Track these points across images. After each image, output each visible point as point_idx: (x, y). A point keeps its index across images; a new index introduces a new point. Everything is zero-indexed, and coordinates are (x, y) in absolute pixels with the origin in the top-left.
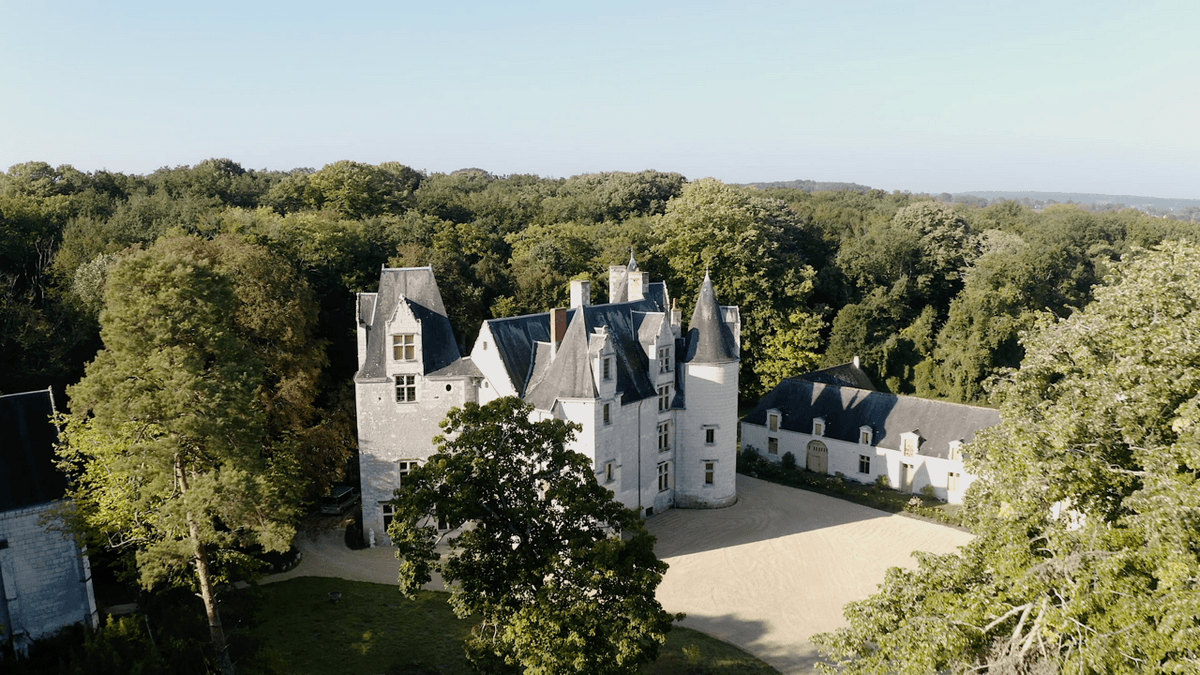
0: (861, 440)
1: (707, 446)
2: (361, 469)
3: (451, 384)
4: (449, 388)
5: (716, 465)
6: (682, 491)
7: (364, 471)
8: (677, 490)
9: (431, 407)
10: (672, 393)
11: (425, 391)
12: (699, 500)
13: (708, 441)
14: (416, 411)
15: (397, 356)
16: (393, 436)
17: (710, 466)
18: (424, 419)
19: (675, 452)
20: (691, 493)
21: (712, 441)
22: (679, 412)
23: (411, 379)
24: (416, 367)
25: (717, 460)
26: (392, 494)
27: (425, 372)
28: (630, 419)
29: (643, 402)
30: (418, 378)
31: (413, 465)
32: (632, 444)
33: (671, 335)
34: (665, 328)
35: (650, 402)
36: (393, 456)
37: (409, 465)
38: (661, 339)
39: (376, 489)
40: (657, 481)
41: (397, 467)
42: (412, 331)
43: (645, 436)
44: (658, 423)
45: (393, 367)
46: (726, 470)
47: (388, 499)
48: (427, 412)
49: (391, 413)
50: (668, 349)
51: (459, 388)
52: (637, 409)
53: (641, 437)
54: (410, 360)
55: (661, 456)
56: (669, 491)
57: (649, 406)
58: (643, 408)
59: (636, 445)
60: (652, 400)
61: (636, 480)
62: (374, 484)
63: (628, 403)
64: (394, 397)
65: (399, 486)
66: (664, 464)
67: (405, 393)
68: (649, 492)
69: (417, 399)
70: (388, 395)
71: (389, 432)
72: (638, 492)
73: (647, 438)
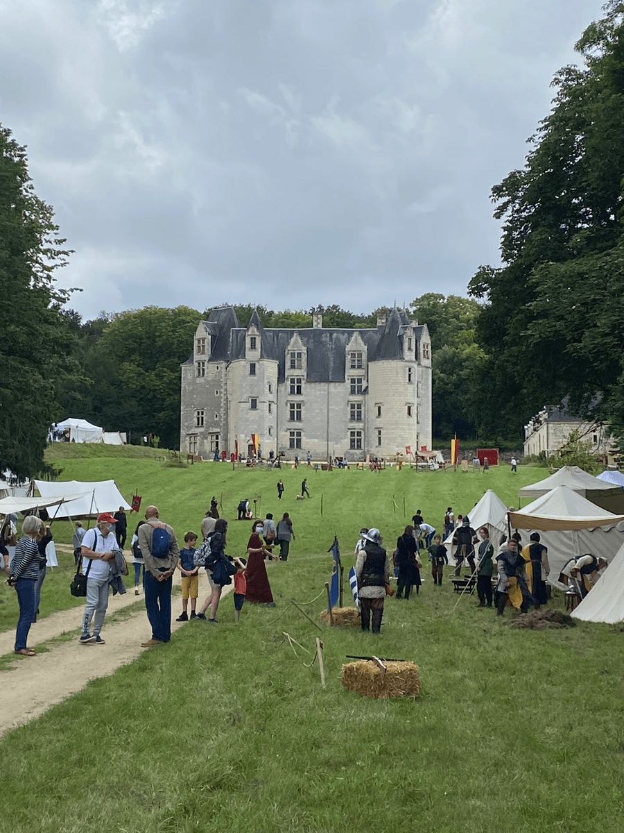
1: (378, 417)
3: (219, 366)
4: (218, 368)
5: (382, 431)
7: (183, 416)
8: (366, 450)
9: (210, 379)
10: (365, 384)
11: (208, 370)
14: (204, 381)
15: (199, 351)
16: (195, 396)
17: (379, 432)
18: (207, 386)
19: (365, 424)
21: (380, 415)
22: (367, 396)
23: (203, 364)
25: (383, 428)
26: (192, 430)
27: (209, 361)
28: (318, 393)
29: (332, 385)
30: (206, 363)
31: (202, 414)
32: (321, 409)
33: (363, 344)
34: (356, 339)
35: (339, 385)
36: (194, 407)
37: (200, 413)
38: (351, 346)
39: (187, 427)
40: (347, 441)
41: (196, 414)
42: (204, 337)
43: (334, 407)
44: (349, 401)
45: (197, 357)
46: (390, 436)
47: (190, 432)
48: (208, 382)
49: (194, 383)
50: (360, 355)
51: (222, 368)
52: (327, 388)
53: (330, 407)
54: (203, 353)
55: (352, 424)
56: (361, 451)
57: (339, 388)
58: (332, 388)
59: (325, 411)
60: (342, 384)
61: (325, 435)
62: (186, 424)
63: (316, 382)
64: (196, 373)
65: (196, 425)
66: (356, 431)
67: (201, 372)
68: (339, 446)
69: (205, 375)
70: (194, 373)
71: (194, 394)
72: (326, 443)
73: (337, 409)
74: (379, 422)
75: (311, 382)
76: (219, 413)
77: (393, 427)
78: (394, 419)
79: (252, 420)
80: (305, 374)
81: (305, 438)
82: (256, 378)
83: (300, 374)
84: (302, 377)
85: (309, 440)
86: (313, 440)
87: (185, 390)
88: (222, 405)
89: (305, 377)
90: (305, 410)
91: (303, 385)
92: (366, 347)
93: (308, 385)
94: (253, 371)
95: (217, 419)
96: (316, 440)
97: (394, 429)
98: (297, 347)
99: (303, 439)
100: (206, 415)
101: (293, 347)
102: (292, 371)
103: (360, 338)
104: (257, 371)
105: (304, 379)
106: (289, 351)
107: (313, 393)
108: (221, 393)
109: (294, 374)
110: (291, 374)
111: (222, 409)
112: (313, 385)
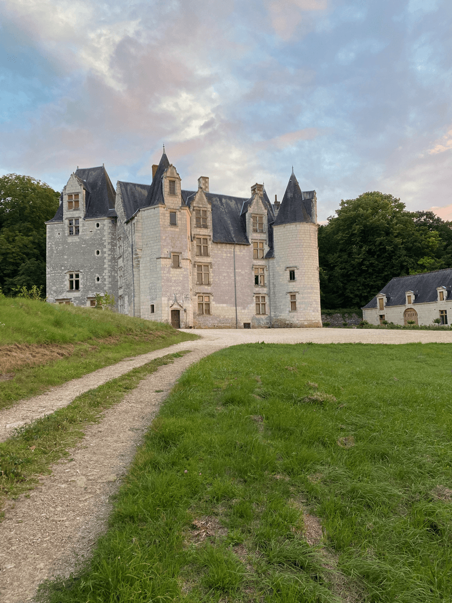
0: (439, 298)
1: (289, 282)
2: (47, 278)
3: (99, 223)
4: (98, 225)
5: (297, 295)
6: (275, 316)
7: (48, 279)
8: (272, 316)
9: (87, 238)
10: (267, 249)
11: (85, 228)
12: (287, 322)
13: (291, 279)
14: (79, 240)
15: (70, 207)
16: (66, 257)
17: (293, 296)
18: (83, 246)
19: (269, 288)
20: (282, 317)
21: (294, 279)
22: (271, 261)
23: (77, 220)
24: (81, 213)
25: (298, 292)
26: (64, 295)
27: (86, 217)
28: (225, 255)
29: (237, 248)
30: (81, 220)
31: (77, 276)
32: (227, 272)
33: (263, 208)
34: (257, 202)
35: (244, 249)
36: (65, 270)
37: (74, 276)
38: (254, 208)
39: (55, 292)
40: (253, 306)
41: (68, 277)
42: (77, 191)
43: (240, 271)
44: (253, 265)
45: (67, 214)
46: (306, 300)
47: (61, 297)
48: (85, 241)
49: (65, 242)
50: (261, 218)
51: (104, 225)
52: (233, 250)
53: (236, 271)
54: (77, 209)
55: (257, 289)
56: (266, 316)
57: (244, 251)
58: (238, 251)
59: (232, 275)
60: (246, 248)
61: (233, 300)
62: (54, 288)
63: (223, 243)
64: (67, 232)
65: (68, 289)
66: (261, 295)
67: (74, 229)
68: (246, 311)
69: (80, 233)
70: (63, 231)
71: (63, 254)
72: (235, 308)
73: (243, 273)
74: (293, 286)
75: (217, 243)
76: (101, 275)
77: (309, 291)
78: (310, 283)
79: (175, 280)
80: (211, 234)
81: (214, 303)
82: (177, 230)
83: (207, 234)
84: (209, 237)
85: (218, 305)
86: (221, 305)
87: (52, 250)
88: (106, 266)
89: (212, 237)
90: (212, 273)
91: (210, 245)
92: (266, 211)
93: (214, 246)
94: (173, 223)
95: (99, 282)
96: (225, 305)
97: (310, 293)
98: (202, 204)
99: (213, 304)
100: (83, 278)
101: (198, 203)
102: (198, 230)
103: (261, 201)
104: (179, 222)
105: (210, 239)
106: (194, 207)
107: (220, 254)
108: (104, 253)
109: (201, 233)
110: (198, 233)
111: (106, 271)
112: (219, 246)
